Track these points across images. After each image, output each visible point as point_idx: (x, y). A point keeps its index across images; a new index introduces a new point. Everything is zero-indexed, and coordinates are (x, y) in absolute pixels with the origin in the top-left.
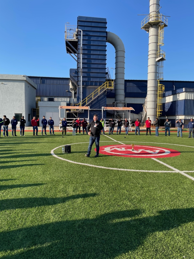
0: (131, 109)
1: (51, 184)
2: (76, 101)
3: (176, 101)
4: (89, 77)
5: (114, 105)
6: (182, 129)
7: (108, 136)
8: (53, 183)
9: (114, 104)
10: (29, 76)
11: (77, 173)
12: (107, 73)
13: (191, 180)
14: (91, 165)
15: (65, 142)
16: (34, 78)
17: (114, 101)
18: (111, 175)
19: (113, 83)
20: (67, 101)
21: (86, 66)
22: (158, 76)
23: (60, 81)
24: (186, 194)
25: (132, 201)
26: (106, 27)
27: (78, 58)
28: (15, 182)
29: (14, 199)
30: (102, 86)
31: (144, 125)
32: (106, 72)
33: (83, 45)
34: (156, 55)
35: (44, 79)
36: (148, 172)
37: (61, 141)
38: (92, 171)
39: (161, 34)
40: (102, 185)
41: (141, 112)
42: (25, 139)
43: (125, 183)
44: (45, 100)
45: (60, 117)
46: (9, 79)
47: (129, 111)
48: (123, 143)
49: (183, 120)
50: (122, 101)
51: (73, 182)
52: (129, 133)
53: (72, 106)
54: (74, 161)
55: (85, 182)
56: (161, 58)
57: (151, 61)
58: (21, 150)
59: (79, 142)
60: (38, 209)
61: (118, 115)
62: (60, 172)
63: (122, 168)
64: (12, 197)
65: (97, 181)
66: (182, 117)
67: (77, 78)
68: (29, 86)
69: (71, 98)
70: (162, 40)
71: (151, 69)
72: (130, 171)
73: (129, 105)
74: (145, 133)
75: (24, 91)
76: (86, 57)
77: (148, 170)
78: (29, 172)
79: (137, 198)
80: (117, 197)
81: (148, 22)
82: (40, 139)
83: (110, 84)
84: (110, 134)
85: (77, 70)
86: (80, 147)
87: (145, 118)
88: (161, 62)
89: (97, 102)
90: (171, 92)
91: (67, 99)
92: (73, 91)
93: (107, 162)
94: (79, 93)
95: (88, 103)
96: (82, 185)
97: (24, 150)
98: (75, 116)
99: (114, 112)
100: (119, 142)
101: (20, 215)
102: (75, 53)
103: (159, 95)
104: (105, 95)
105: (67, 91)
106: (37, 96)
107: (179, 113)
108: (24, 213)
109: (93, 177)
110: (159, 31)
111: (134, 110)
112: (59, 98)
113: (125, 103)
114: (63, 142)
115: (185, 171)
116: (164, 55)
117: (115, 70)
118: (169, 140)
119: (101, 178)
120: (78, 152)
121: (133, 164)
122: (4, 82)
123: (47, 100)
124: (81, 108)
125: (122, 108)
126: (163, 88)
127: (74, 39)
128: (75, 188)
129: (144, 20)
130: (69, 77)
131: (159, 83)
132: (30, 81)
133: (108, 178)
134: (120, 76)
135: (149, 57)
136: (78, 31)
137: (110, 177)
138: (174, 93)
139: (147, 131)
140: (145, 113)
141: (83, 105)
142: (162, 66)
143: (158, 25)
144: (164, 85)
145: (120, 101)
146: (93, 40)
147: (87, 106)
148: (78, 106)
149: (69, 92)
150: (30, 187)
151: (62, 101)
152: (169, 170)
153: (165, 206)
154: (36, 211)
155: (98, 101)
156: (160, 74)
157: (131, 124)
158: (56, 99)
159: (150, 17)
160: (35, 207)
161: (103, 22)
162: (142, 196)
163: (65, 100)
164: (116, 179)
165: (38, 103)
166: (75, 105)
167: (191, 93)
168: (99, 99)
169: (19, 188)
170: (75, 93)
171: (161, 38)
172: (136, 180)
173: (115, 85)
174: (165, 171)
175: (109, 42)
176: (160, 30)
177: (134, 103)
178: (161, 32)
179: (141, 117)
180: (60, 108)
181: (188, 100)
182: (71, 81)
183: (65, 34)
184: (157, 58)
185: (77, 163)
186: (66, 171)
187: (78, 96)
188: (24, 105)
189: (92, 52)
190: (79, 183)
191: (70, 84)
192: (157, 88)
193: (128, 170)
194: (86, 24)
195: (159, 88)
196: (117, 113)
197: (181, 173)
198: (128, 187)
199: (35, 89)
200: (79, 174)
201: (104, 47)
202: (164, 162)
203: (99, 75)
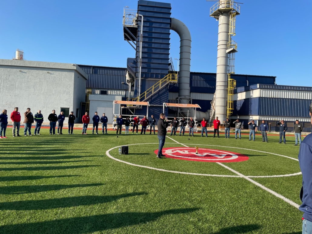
0: (197, 106)
1: (111, 185)
2: (133, 95)
3: (249, 98)
4: (149, 68)
5: (178, 101)
6: (255, 132)
7: (169, 137)
8: (112, 184)
9: (177, 99)
10: (80, 64)
11: (136, 175)
12: (170, 64)
13: (255, 185)
14: (151, 168)
15: (121, 143)
16: (85, 67)
17: (178, 96)
18: (172, 178)
19: (176, 76)
20: (122, 94)
21: (146, 56)
22: (229, 69)
23: (116, 72)
24: (247, 197)
25: (192, 202)
26: (171, 13)
27: (137, 47)
28: (73, 182)
29: (76, 197)
30: (164, 79)
31: (212, 125)
32: (169, 62)
33: (143, 32)
34: (227, 46)
35: (97, 68)
36: (211, 177)
37: (116, 141)
38: (152, 174)
39: (233, 23)
40: (163, 187)
41: (209, 110)
42: (74, 138)
43: (186, 186)
44: (97, 93)
45: (114, 113)
46: (57, 68)
47: (194, 108)
48: (186, 145)
49: (257, 121)
50: (186, 96)
51: (132, 183)
52: (194, 134)
53: (128, 101)
54: (133, 163)
55: (145, 184)
56: (232, 49)
57: (221, 53)
58: (72, 150)
59: (137, 143)
60: (100, 206)
61: (182, 112)
62: (118, 174)
63: (184, 172)
64: (73, 196)
65: (158, 183)
66: (256, 118)
67: (135, 68)
68: (80, 76)
69: (127, 91)
70: (233, 29)
71: (220, 61)
72: (192, 175)
73: (195, 102)
74: (213, 134)
75: (73, 82)
76: (146, 45)
77: (211, 174)
78: (86, 172)
79: (197, 200)
80: (178, 198)
81: (218, 10)
82: (92, 138)
83: (174, 76)
84: (172, 135)
85: (136, 60)
86: (138, 148)
87: (213, 117)
88: (232, 54)
89: (157, 97)
90: (243, 88)
91: (122, 92)
92: (130, 83)
93: (168, 165)
94: (136, 86)
95: (147, 98)
96: (142, 187)
97: (76, 150)
98: (131, 112)
99: (178, 109)
100: (182, 144)
101: (84, 210)
102: (134, 40)
103: (230, 91)
104: (168, 89)
105: (123, 83)
106: (87, 88)
107: (252, 113)
108: (88, 209)
109: (153, 179)
110: (230, 20)
111: (200, 107)
112: (113, 91)
113: (190, 99)
114: (119, 143)
115: (250, 177)
116: (236, 46)
117: (179, 60)
118: (239, 144)
119: (161, 181)
120: (136, 154)
121: (196, 168)
122: (50, 72)
123: (99, 93)
124: (138, 103)
125: (186, 104)
126: (234, 83)
127: (134, 25)
128: (135, 189)
129: (213, 7)
130: (126, 67)
131: (229, 77)
132: (81, 71)
133: (169, 181)
134: (185, 68)
135: (219, 47)
136: (138, 16)
137: (171, 180)
138: (247, 90)
139: (215, 132)
140: (213, 111)
141: (141, 100)
142: (233, 58)
143: (229, 13)
144: (235, 80)
145: (185, 97)
146: (155, 26)
147: (146, 101)
148: (136, 101)
149: (125, 84)
150: (90, 187)
151: (117, 94)
152: (233, 175)
153: (224, 207)
154: (99, 208)
155: (159, 96)
156: (231, 67)
157: (196, 124)
158: (109, 92)
159: (220, 4)
160: (98, 205)
161: (167, 8)
162: (203, 198)
163: (121, 94)
164: (177, 182)
165: (88, 96)
166: (131, 100)
167: (266, 90)
168: (160, 93)
169: (78, 188)
170: (132, 86)
171: (232, 27)
172: (197, 184)
173: (180, 78)
174: (229, 176)
175: (173, 29)
176: (232, 18)
177: (200, 99)
178: (233, 21)
179: (208, 116)
180: (115, 103)
181: (263, 98)
182: (128, 72)
183: (123, 19)
184: (228, 49)
185: (136, 165)
186: (125, 172)
187: (135, 89)
188: (72, 97)
189: (153, 41)
190: (139, 185)
191: (127, 75)
192: (227, 83)
193: (190, 173)
194: (147, 9)
195: (229, 83)
196: (181, 110)
197: (246, 178)
198: (189, 190)
199: (86, 79)
200: (138, 176)
201: (167, 35)
202: (229, 167)
203: (161, 66)
